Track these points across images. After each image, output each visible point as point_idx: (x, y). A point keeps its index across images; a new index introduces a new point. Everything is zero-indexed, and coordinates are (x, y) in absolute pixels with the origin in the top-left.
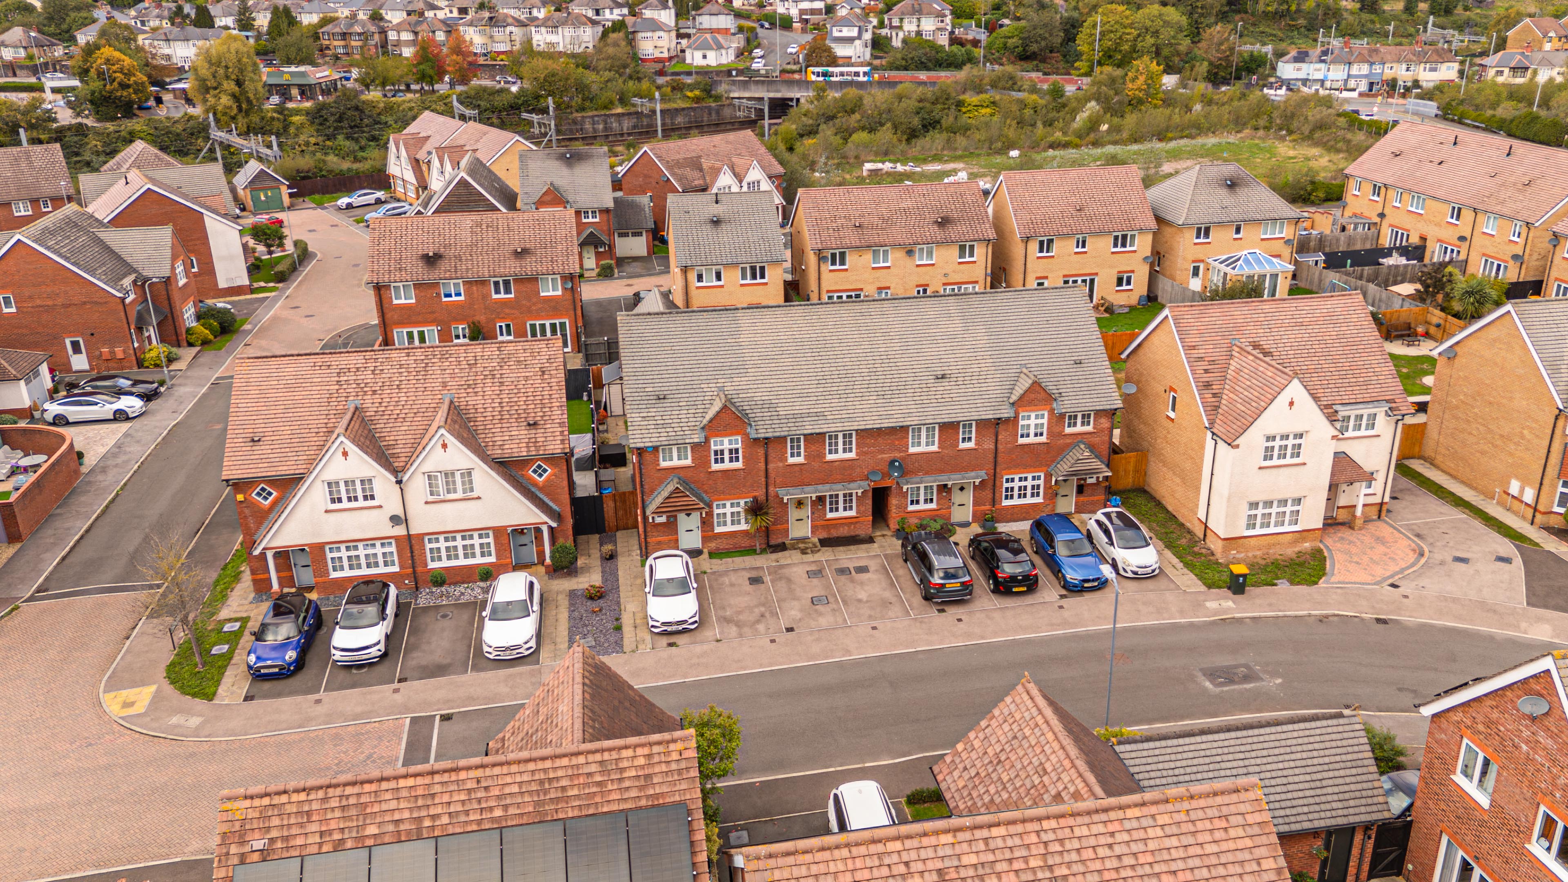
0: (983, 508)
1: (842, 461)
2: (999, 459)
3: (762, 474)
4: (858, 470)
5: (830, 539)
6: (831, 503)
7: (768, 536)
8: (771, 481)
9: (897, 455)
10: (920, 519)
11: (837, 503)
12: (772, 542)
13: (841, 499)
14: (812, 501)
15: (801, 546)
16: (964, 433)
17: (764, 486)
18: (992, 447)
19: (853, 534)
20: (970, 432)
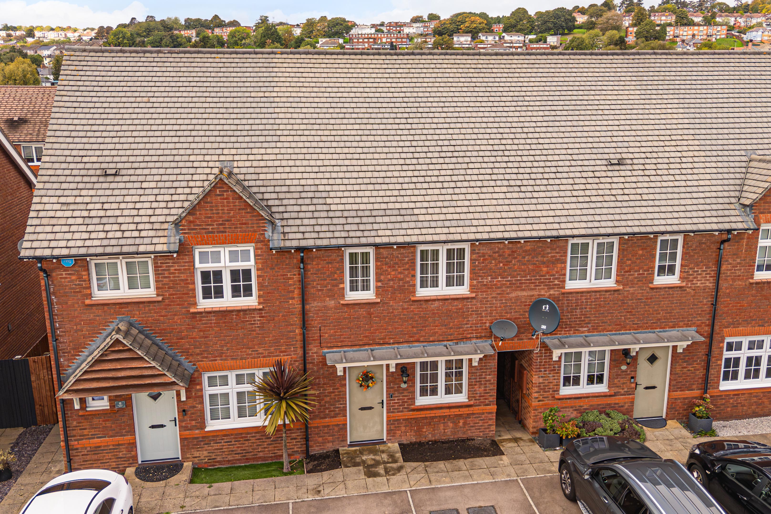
0: (688, 393)
1: (445, 300)
2: (721, 308)
3: (296, 320)
4: (473, 319)
5: (420, 444)
6: (423, 378)
7: (307, 439)
8: (313, 333)
9: (545, 293)
10: (581, 412)
11: (434, 378)
12: (315, 450)
13: (441, 372)
14: (390, 375)
15: (368, 458)
16: (663, 257)
17: (299, 344)
18: (710, 284)
19: (461, 435)
20: (673, 256)
